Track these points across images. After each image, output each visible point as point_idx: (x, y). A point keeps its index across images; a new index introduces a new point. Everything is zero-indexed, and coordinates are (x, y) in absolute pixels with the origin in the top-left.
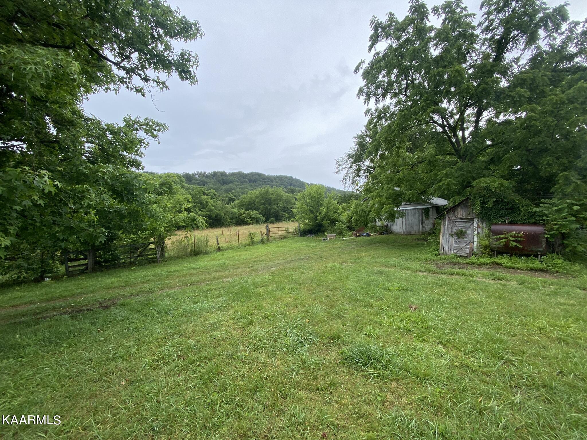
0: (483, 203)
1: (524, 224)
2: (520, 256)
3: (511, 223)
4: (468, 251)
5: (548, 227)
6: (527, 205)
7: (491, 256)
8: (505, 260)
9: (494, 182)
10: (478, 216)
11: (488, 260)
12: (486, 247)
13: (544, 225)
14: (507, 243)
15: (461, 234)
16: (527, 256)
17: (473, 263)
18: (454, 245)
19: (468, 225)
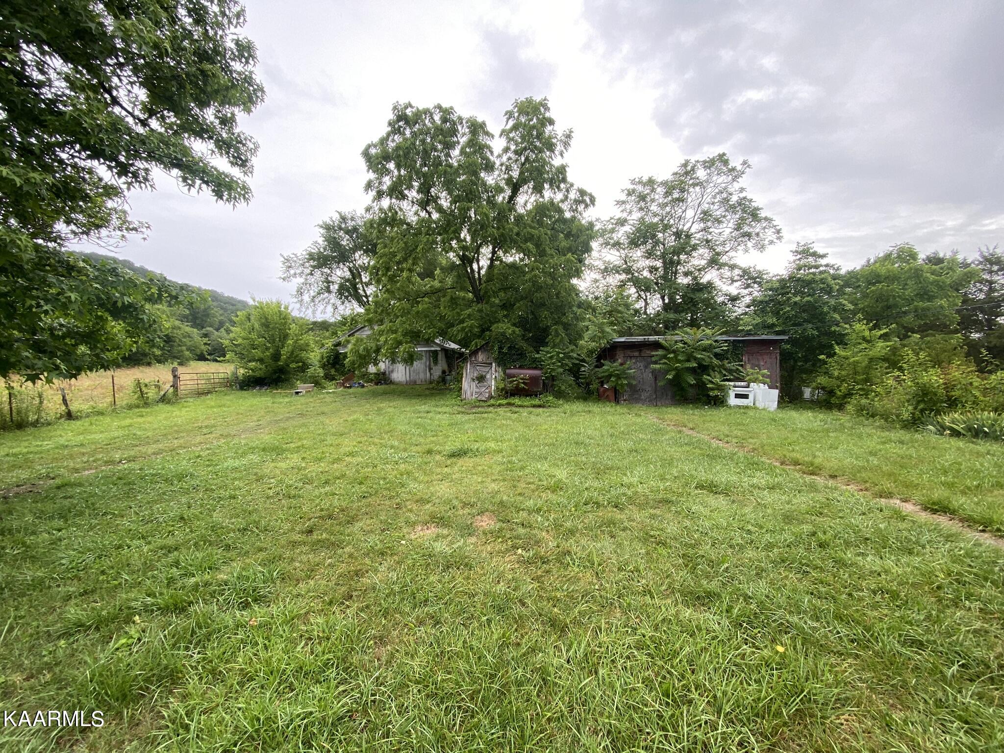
0: (501, 348)
1: (529, 368)
2: (527, 396)
3: (521, 367)
4: (487, 395)
5: (544, 371)
6: (531, 352)
7: (506, 398)
8: (517, 401)
9: (509, 328)
10: (496, 360)
11: (504, 402)
12: (502, 389)
13: (541, 369)
14: (518, 385)
15: (481, 379)
16: (531, 396)
17: (493, 405)
18: (476, 390)
19: (487, 369)
